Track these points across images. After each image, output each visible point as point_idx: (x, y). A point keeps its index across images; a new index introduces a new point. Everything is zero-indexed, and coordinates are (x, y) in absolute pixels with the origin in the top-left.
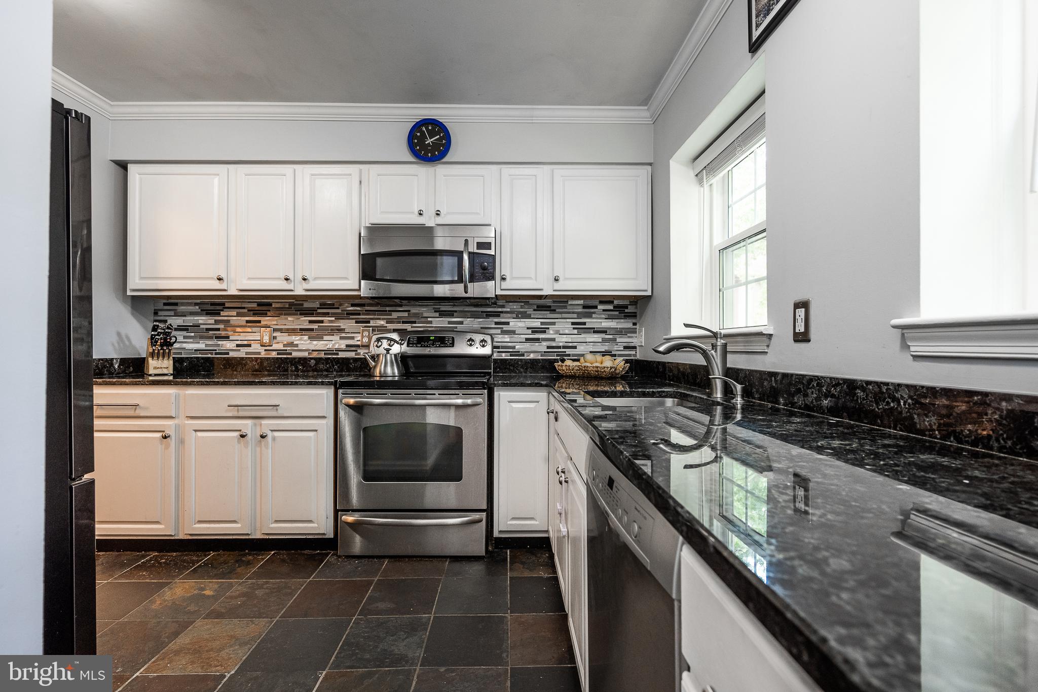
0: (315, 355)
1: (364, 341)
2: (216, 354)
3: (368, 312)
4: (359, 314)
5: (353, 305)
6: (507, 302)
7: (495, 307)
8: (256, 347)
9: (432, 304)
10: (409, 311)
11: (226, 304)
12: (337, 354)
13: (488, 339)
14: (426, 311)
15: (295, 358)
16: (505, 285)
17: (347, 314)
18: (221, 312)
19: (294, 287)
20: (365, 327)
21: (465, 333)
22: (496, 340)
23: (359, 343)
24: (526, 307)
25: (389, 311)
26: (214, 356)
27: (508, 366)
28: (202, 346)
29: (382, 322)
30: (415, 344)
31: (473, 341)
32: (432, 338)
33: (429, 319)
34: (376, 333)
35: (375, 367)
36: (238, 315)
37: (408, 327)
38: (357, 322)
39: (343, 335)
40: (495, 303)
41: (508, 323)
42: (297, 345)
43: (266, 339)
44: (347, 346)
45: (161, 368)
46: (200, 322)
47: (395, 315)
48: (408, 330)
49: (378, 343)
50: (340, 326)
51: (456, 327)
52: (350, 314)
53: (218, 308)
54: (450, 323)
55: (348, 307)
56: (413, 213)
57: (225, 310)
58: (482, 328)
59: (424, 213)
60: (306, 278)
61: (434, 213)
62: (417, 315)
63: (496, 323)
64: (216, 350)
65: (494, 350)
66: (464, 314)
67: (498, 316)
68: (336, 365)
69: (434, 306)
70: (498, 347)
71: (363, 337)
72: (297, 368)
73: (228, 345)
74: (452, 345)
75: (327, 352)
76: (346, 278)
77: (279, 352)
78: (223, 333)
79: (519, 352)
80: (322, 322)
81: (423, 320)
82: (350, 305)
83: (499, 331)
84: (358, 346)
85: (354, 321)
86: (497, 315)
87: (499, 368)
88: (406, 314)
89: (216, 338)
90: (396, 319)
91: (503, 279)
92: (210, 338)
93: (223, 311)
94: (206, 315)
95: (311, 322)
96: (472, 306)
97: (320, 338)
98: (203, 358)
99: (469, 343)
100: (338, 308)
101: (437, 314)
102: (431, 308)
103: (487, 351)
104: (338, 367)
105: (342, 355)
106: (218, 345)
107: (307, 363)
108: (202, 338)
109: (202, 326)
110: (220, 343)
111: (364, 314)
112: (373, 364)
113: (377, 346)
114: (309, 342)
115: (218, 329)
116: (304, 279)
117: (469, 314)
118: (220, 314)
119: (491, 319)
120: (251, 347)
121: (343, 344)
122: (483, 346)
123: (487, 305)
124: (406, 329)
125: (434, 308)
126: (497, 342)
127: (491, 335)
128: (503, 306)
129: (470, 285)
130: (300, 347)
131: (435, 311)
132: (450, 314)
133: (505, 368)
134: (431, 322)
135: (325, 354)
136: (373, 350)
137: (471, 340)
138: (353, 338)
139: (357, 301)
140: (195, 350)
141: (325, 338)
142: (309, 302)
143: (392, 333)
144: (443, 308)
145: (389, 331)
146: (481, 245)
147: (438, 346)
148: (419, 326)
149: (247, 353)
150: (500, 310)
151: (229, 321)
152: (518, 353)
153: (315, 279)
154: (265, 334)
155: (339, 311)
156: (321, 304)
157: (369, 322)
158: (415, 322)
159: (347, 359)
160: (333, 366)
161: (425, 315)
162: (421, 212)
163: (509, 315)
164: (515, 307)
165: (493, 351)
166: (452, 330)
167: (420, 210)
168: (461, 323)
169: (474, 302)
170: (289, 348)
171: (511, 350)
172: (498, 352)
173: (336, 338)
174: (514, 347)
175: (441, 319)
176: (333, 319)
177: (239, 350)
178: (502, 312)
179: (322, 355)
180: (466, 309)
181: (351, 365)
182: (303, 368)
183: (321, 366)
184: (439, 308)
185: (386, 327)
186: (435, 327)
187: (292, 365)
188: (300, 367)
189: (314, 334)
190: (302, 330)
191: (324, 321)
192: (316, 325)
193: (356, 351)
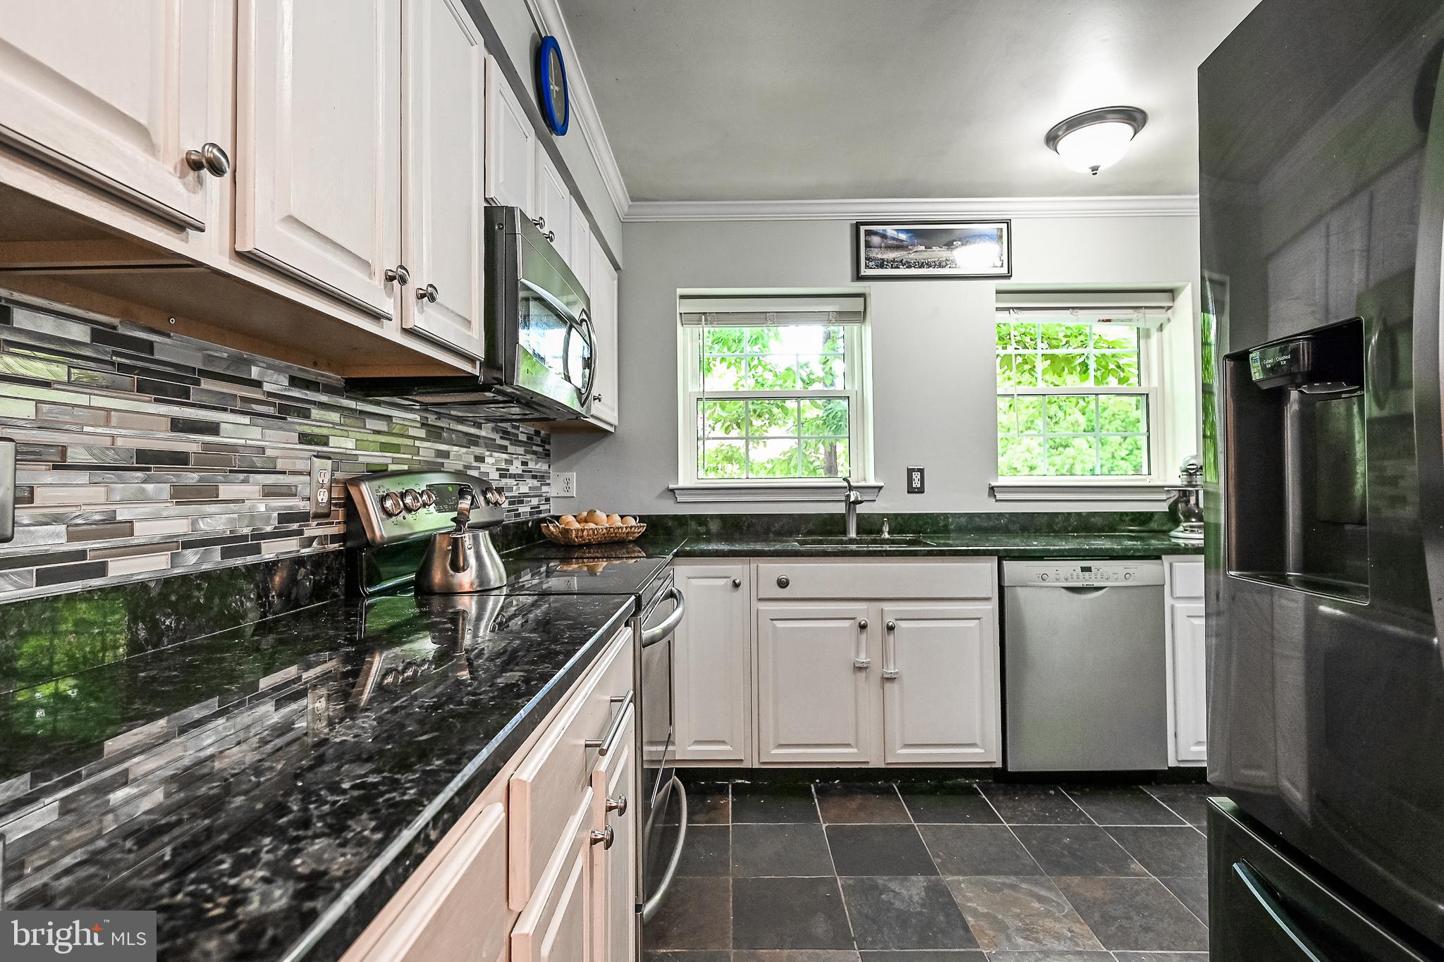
0: (190, 563)
1: (320, 501)
4: (306, 413)
10: (390, 418)
12: (258, 550)
15: (126, 589)
20: (320, 455)
29: (350, 445)
33: (416, 443)
37: (389, 461)
38: (301, 439)
39: (271, 480)
42: (124, 529)
44: (281, 517)
47: (369, 426)
50: (262, 448)
52: (287, 409)
67: (477, 444)
71: (316, 488)
75: (232, 544)
76: (468, 323)
80: (213, 429)
81: (409, 444)
84: (307, 517)
85: (295, 434)
95: (178, 425)
97: (207, 494)
100: (259, 384)
101: (424, 432)
102: (417, 416)
105: (269, 551)
119: (472, 449)
121: (266, 509)
125: (421, 417)
131: (422, 425)
135: (226, 554)
138: (293, 490)
141: (225, 491)
148: (404, 460)
157: (326, 441)
159: (281, 565)
170: (96, 544)
173: (253, 489)
175: (428, 444)
176: (246, 420)
182: (178, 621)
185: (356, 457)
186: (424, 462)
188: (168, 623)
189: (192, 478)
190: (147, 460)
191: (223, 425)
192: (195, 441)
193: (300, 532)
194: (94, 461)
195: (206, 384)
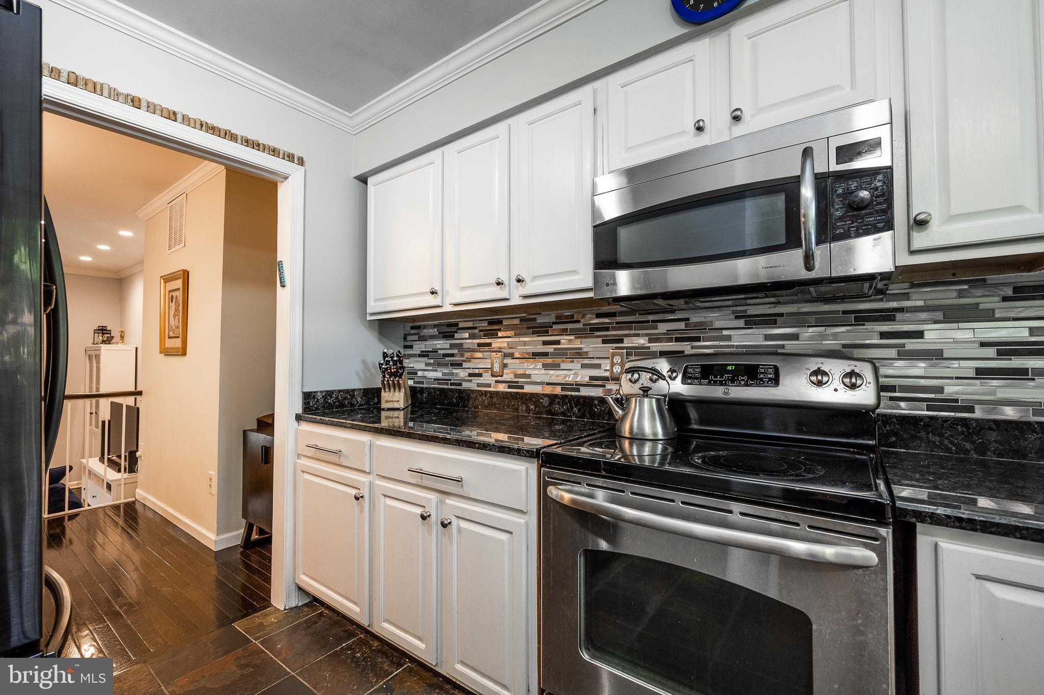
0: (548, 390)
1: (615, 370)
2: (452, 384)
3: (620, 325)
4: (607, 329)
5: (599, 316)
6: (913, 286)
7: (881, 300)
8: (487, 378)
9: (730, 303)
10: (688, 319)
11: (460, 323)
12: (578, 390)
13: (866, 370)
14: (719, 319)
15: (525, 394)
16: (921, 240)
17: (591, 329)
18: (455, 334)
19: (510, 294)
20: (617, 348)
21: (805, 358)
22: (883, 371)
23: (607, 374)
24: (979, 292)
25: (653, 321)
26: (449, 387)
27: (923, 434)
28: (438, 375)
29: (642, 341)
30: (697, 378)
31: (825, 373)
32: (729, 368)
33: (725, 333)
34: (633, 358)
35: (623, 418)
36: (472, 337)
37: (686, 348)
38: (604, 342)
39: (586, 361)
40: (882, 292)
41: (919, 335)
42: (529, 376)
43: (497, 368)
44: (591, 378)
45: (392, 401)
46: (438, 346)
47: (663, 328)
48: (686, 353)
49: (632, 375)
50: (581, 349)
51: (783, 346)
52: (595, 329)
53: (454, 329)
54: (768, 337)
55: (591, 319)
56: (684, 133)
57: (459, 331)
58: (844, 346)
59: (707, 125)
60: (521, 278)
61: (728, 118)
62: (701, 326)
63: (883, 335)
64: (450, 380)
65: (882, 394)
66: (801, 320)
67: (891, 319)
68: (576, 407)
69: (735, 308)
70: (892, 388)
71: (613, 365)
72: (528, 407)
73: (462, 374)
74: (775, 381)
75: (565, 386)
76: (574, 272)
77: (511, 384)
78: (457, 359)
79: (957, 401)
80: (558, 342)
81: (713, 334)
82: (594, 316)
83: (893, 353)
84: (606, 379)
85: (600, 340)
86: (888, 316)
87: (896, 434)
88: (682, 325)
89: (452, 365)
90: (665, 334)
91: (921, 223)
92: (446, 365)
93: (456, 332)
94: (443, 338)
95: (545, 343)
96: (821, 301)
97: (556, 367)
98: (439, 389)
99: (814, 378)
100: (579, 321)
101: (741, 323)
102: (728, 311)
103: (864, 396)
104: (579, 411)
105: (585, 392)
106: (452, 374)
107: (539, 401)
108: (439, 365)
109: (440, 352)
110: (455, 371)
111: (614, 329)
112: (620, 412)
113: (630, 380)
114: (543, 372)
115: (452, 355)
116: (519, 281)
117: (812, 319)
118: (454, 337)
119: (869, 326)
120: (481, 377)
121: (584, 376)
122: (853, 387)
123: (861, 297)
124: (683, 352)
125: (734, 312)
126: (886, 377)
127: (870, 361)
128: (906, 296)
129: (819, 252)
130: (534, 378)
131: (737, 317)
132: (770, 320)
133: (914, 437)
134: (729, 338)
135: (563, 389)
136: (626, 388)
137: (818, 372)
138: (598, 366)
139: (606, 309)
140: (435, 379)
141: (563, 366)
142: (543, 315)
143: (657, 358)
144: (752, 311)
145: (653, 355)
146: (847, 152)
147: (743, 383)
148: (706, 346)
149: (479, 385)
150: (894, 305)
151: (461, 344)
152: (952, 404)
153: (535, 278)
154: (495, 361)
155: (580, 326)
156: (557, 317)
157: (621, 341)
158: (698, 339)
159: (591, 399)
160: (572, 408)
161: (718, 324)
162: (701, 124)
163: (924, 316)
164: (948, 296)
165: (879, 398)
166: (773, 353)
167: (699, 121)
168: (795, 337)
169: (827, 293)
170: (522, 380)
171: (932, 396)
172: (891, 399)
173: (576, 365)
174: (940, 390)
175: (749, 331)
176: (573, 337)
177: (471, 381)
178: (901, 310)
179: (558, 390)
180: (805, 310)
181: (595, 408)
182: (535, 408)
183: (557, 407)
184: (746, 311)
185: (648, 348)
186: (737, 347)
187: (522, 403)
188: (532, 407)
189: (549, 361)
190: (536, 355)
191: (561, 341)
192: (552, 348)
193: (604, 386)
194: (521, 357)
195: (555, 327)
